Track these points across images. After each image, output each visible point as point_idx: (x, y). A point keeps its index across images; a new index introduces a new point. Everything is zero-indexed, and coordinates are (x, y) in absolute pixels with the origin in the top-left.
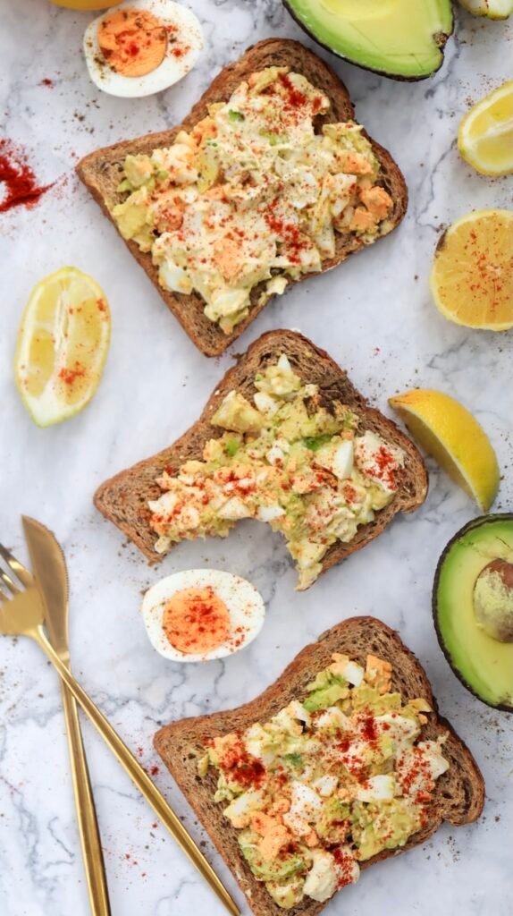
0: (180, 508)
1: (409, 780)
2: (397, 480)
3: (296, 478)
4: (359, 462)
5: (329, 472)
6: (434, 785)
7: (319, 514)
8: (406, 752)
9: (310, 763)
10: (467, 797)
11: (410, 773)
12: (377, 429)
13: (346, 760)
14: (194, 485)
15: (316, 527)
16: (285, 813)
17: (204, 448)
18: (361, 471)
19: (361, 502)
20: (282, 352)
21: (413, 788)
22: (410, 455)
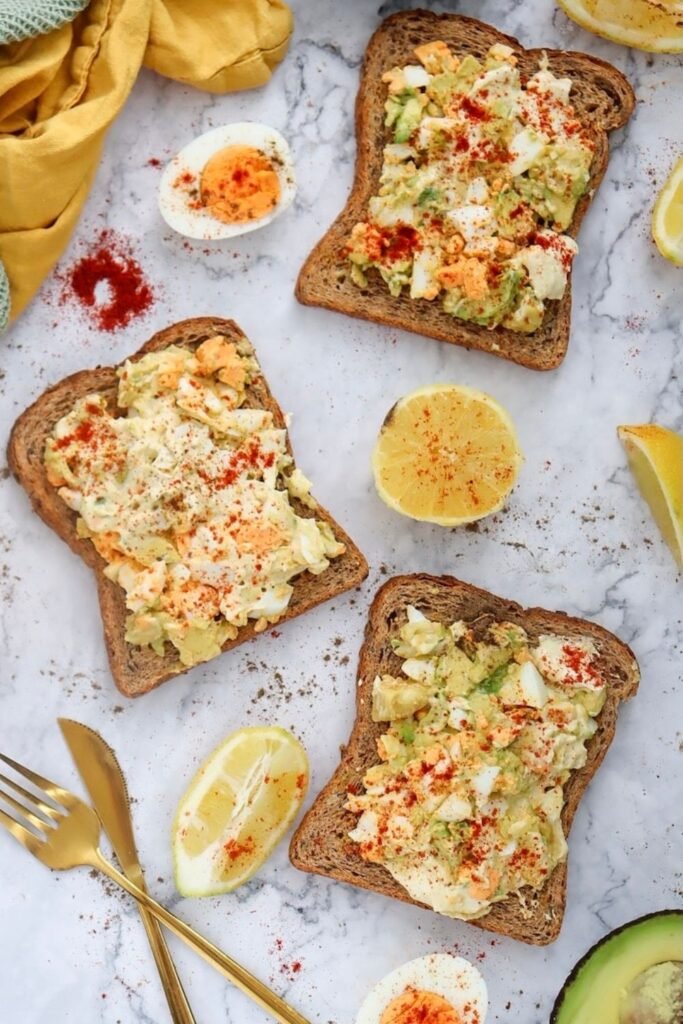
0: (385, 824)
1: (545, 122)
2: (599, 673)
3: (494, 732)
4: (549, 676)
5: (524, 706)
6: (571, 108)
7: (537, 755)
8: (521, 100)
9: (445, 186)
10: (610, 94)
11: (541, 115)
12: (549, 629)
13: (475, 155)
14: (388, 791)
15: (542, 771)
16: (463, 248)
17: (377, 748)
18: (556, 684)
19: (575, 718)
20: (407, 603)
21: (556, 126)
22: (597, 638)
